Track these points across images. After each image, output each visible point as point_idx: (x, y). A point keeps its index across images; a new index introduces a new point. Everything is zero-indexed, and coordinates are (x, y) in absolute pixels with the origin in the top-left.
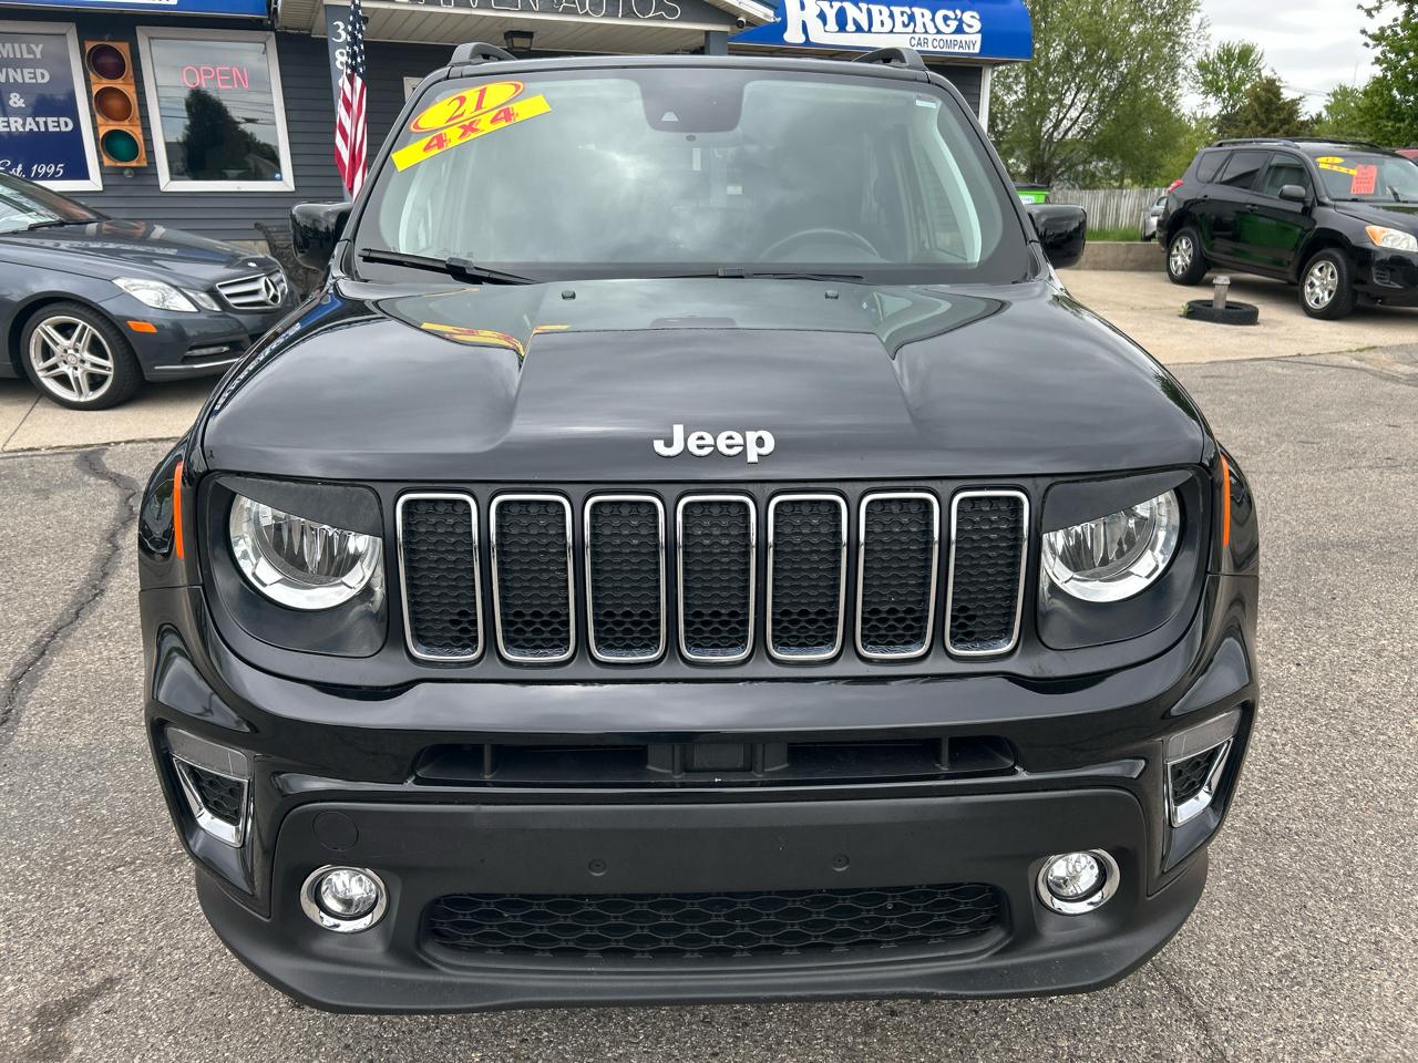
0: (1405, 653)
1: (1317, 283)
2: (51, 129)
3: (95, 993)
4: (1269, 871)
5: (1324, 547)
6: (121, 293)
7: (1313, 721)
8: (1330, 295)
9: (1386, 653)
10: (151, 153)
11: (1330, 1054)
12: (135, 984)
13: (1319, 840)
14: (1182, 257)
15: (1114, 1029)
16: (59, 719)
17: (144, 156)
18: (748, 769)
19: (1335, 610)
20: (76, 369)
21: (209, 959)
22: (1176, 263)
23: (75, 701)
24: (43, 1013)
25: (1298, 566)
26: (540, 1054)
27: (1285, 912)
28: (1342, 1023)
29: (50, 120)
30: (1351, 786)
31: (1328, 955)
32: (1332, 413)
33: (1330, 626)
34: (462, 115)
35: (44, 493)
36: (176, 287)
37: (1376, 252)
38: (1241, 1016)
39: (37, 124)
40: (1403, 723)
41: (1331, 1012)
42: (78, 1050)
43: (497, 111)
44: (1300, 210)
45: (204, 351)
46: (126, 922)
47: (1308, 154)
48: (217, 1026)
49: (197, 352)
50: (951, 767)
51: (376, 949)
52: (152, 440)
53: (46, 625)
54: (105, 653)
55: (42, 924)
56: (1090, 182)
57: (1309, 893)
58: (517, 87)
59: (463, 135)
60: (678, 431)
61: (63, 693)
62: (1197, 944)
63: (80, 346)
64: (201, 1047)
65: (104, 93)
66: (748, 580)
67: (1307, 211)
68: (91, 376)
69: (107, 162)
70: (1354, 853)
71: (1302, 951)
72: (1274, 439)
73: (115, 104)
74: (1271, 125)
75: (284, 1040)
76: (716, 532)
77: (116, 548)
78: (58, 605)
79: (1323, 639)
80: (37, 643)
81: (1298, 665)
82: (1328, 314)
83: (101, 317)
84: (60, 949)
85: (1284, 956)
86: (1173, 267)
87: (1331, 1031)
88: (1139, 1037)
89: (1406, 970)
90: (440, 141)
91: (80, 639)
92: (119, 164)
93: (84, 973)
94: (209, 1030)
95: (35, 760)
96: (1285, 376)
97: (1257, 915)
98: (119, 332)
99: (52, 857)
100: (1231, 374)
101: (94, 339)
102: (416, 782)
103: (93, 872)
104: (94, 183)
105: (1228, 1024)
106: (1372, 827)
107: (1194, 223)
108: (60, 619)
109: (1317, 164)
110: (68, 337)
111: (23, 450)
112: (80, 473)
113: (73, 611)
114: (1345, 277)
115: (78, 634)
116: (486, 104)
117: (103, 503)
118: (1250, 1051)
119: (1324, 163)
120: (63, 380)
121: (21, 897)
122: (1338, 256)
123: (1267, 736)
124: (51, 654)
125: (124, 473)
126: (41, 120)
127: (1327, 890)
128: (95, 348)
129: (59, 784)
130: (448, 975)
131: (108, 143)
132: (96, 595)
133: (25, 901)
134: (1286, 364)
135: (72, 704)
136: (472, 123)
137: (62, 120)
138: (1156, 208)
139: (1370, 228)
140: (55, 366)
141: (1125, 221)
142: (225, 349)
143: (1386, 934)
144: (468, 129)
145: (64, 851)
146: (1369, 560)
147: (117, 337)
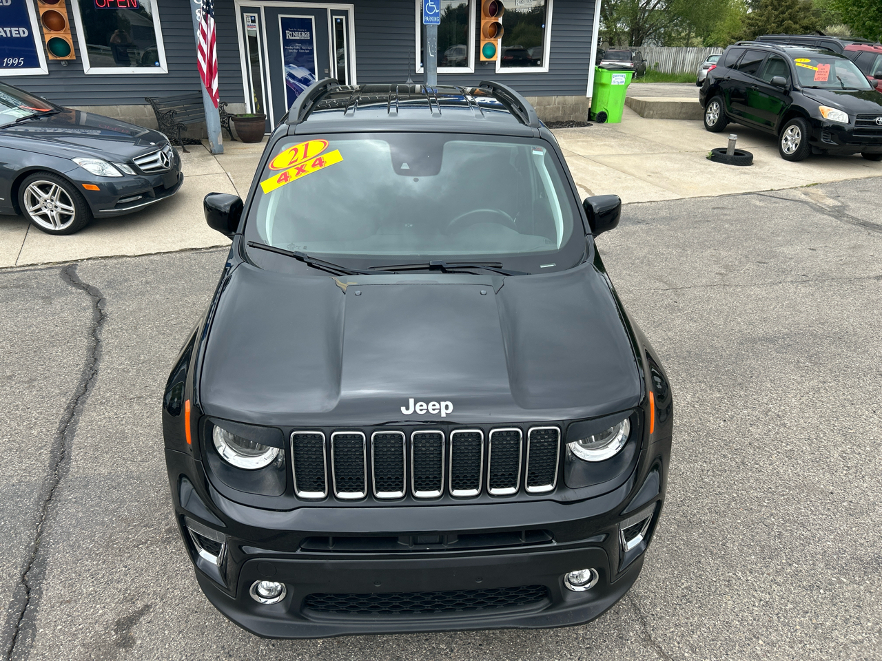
0: (780, 413)
1: (789, 138)
2: (14, 35)
3: (142, 613)
4: (687, 543)
5: (754, 341)
6: (78, 167)
7: (725, 456)
8: (796, 146)
9: (770, 413)
10: (77, 50)
11: (697, 637)
12: (159, 608)
13: (714, 526)
14: (713, 115)
15: (604, 625)
16: (91, 457)
17: (74, 53)
18: (440, 543)
19: (751, 385)
20: (52, 211)
21: (192, 594)
22: (709, 118)
23: (98, 445)
24: (118, 623)
25: (738, 354)
26: (349, 641)
27: (690, 565)
28: (706, 621)
29: (13, 29)
30: (735, 495)
31: (706, 587)
32: (780, 239)
33: (746, 395)
34: (296, 161)
35: (48, 299)
36: (109, 162)
37: (824, 122)
38: (661, 618)
39: (5, 32)
40: (769, 457)
41: (701, 616)
42: (139, 642)
43: (315, 159)
44: (783, 91)
45: (128, 200)
46: (149, 576)
47: (789, 55)
48: (201, 629)
49: (123, 201)
50: (526, 541)
51: (282, 611)
52: (102, 258)
53: (71, 395)
54: (107, 414)
55: (108, 577)
56: (668, 41)
57: (703, 555)
58: (325, 143)
59: (298, 174)
60: (412, 401)
61: (90, 440)
62: (647, 582)
63: (54, 198)
64: (195, 639)
65: (47, 14)
66: (441, 464)
67: (786, 93)
68: (61, 215)
69: (51, 57)
70: (729, 532)
71: (694, 585)
72: (744, 260)
73: (54, 20)
74: (780, 9)
75: (233, 635)
76: (428, 445)
77: (98, 341)
78: (73, 382)
79: (740, 404)
80: (68, 407)
81: (725, 421)
82: (795, 158)
83: (66, 182)
84: (120, 591)
85: (686, 588)
86: (708, 120)
87: (700, 626)
88: (614, 629)
89: (740, 595)
90: (286, 177)
91: (91, 405)
92: (58, 59)
93: (134, 603)
94: (198, 631)
95: (84, 483)
96: (760, 207)
97: (677, 566)
98: (78, 190)
99: (106, 540)
100: (730, 207)
101: (62, 194)
102: (301, 550)
103: (127, 548)
104: (43, 70)
105: (655, 622)
106: (740, 519)
107: (722, 93)
108: (77, 391)
109: (794, 63)
110: (47, 193)
111: (28, 265)
112: (65, 284)
113: (83, 385)
114: (805, 136)
115: (89, 401)
116: (310, 154)
117: (84, 307)
118: (662, 635)
119: (799, 63)
120: (45, 217)
121: (95, 563)
122: (802, 123)
123: (701, 465)
124: (78, 415)
125: (91, 284)
126: (8, 30)
127: (712, 553)
128: (64, 199)
129: (100, 497)
130: (315, 622)
131: (51, 46)
132: (93, 374)
133: (97, 565)
134: (763, 197)
135: (96, 448)
136: (302, 166)
137: (21, 29)
138: (706, 63)
139: (822, 108)
140: (39, 210)
141: (688, 69)
142: (140, 197)
143: (735, 576)
144: (300, 170)
145: (111, 536)
146: (775, 350)
147: (76, 193)
